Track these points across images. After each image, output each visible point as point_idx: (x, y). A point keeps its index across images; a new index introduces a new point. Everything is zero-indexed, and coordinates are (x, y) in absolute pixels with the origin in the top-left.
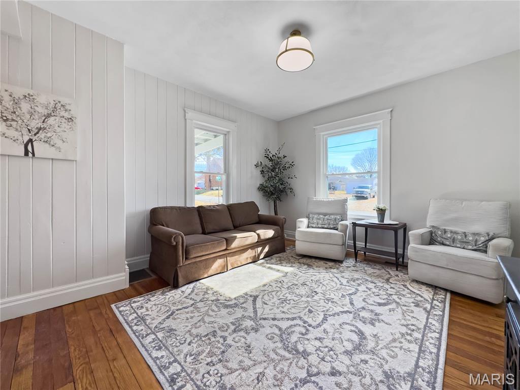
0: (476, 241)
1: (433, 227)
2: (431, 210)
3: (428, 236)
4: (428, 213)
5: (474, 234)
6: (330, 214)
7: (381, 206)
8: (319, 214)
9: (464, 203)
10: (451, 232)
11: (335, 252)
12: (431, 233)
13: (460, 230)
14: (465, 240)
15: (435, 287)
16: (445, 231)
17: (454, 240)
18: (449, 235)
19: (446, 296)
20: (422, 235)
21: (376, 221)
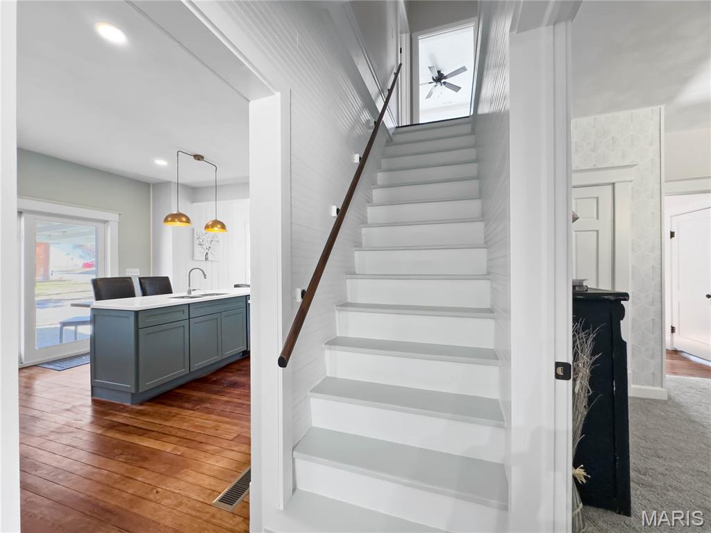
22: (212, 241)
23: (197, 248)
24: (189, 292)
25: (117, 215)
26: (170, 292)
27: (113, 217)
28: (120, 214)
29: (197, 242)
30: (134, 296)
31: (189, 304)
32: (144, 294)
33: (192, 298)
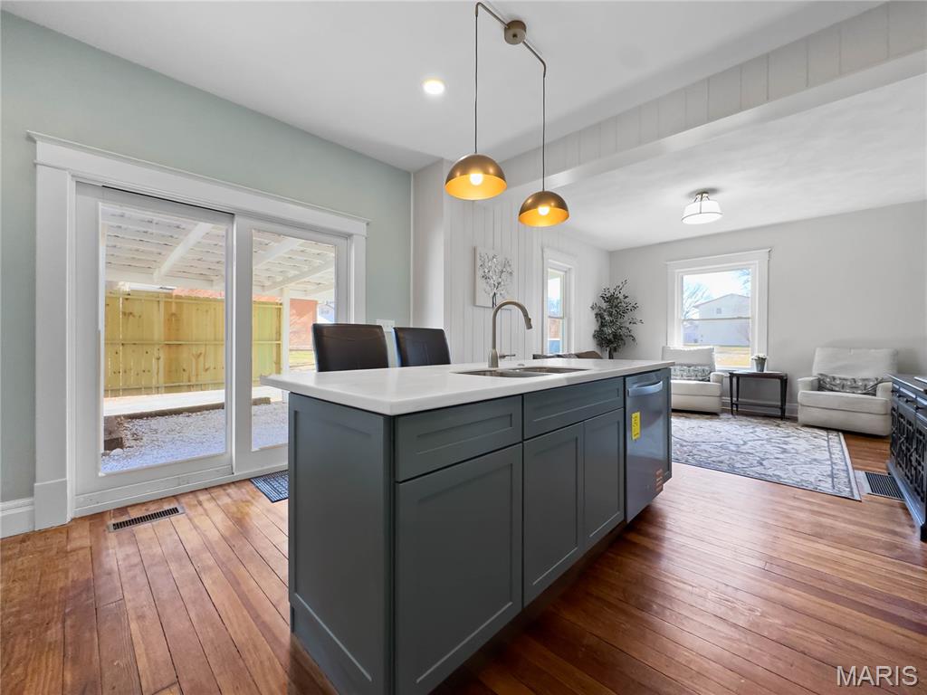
0: (866, 386)
1: (821, 375)
2: (817, 359)
3: (816, 383)
4: (813, 361)
5: (864, 380)
6: (695, 366)
7: (761, 355)
8: (682, 365)
9: (852, 351)
10: (840, 379)
11: (711, 403)
12: (819, 380)
13: (849, 377)
14: (854, 385)
15: (827, 429)
16: (834, 379)
17: (843, 387)
18: (838, 382)
19: (839, 436)
20: (812, 381)
21: (754, 370)
22: (502, 272)
23: (481, 283)
24: (494, 360)
25: (365, 225)
26: (447, 362)
27: (358, 228)
28: (368, 224)
29: (480, 273)
30: (386, 366)
31: (522, 395)
32: (404, 362)
33: (502, 375)
